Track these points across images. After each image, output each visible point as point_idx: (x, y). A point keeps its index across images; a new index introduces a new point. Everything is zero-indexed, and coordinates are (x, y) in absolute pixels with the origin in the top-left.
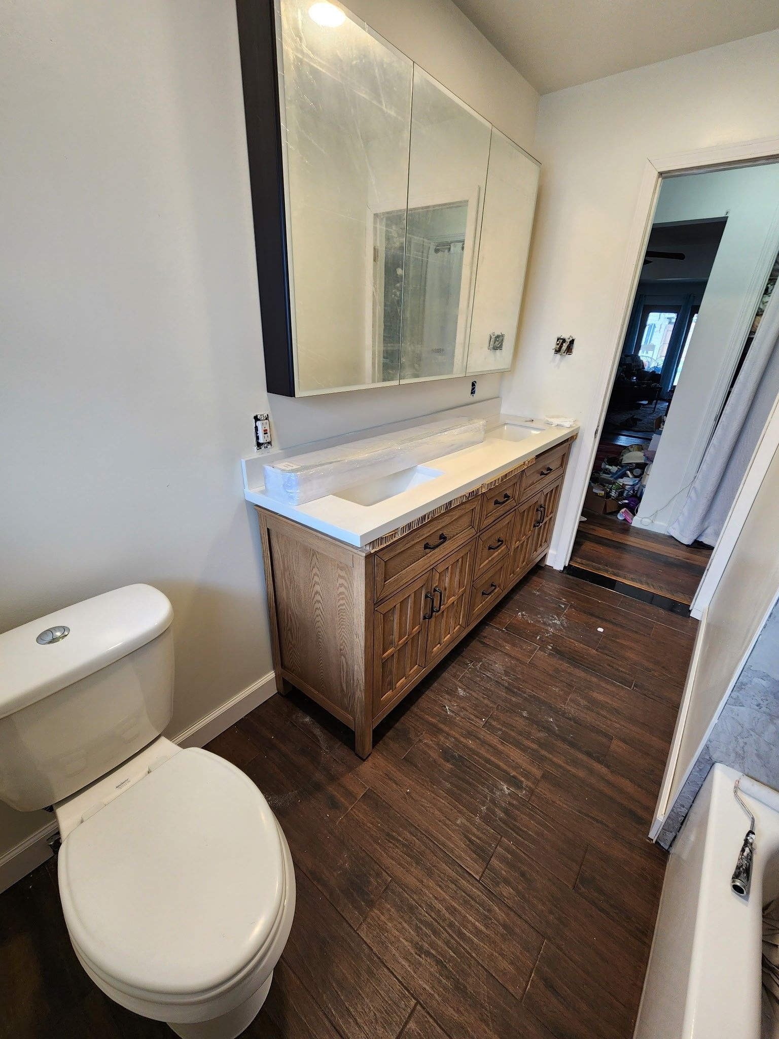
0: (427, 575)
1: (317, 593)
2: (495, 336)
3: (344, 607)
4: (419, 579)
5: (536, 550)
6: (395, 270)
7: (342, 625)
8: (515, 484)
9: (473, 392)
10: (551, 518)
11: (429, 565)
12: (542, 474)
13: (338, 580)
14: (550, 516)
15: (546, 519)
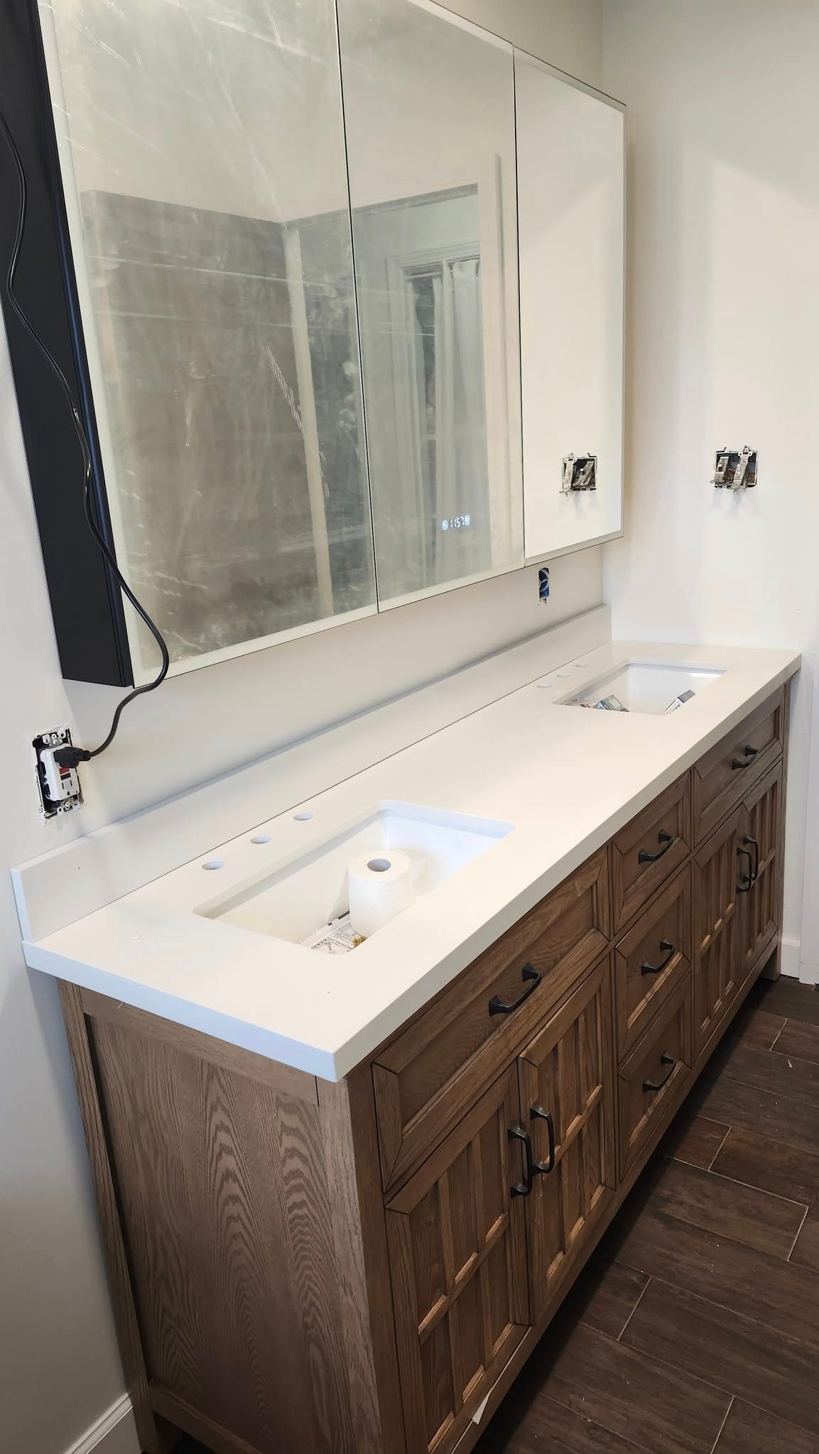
0: (505, 1078)
1: (228, 1175)
2: (573, 462)
3: (304, 1211)
4: (486, 1096)
5: (750, 945)
6: (340, 365)
7: (305, 1258)
8: (678, 803)
9: (544, 592)
10: (772, 862)
11: (505, 1052)
12: (735, 765)
13: (280, 1139)
14: (771, 858)
15: (762, 866)
